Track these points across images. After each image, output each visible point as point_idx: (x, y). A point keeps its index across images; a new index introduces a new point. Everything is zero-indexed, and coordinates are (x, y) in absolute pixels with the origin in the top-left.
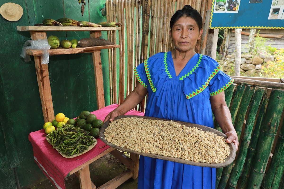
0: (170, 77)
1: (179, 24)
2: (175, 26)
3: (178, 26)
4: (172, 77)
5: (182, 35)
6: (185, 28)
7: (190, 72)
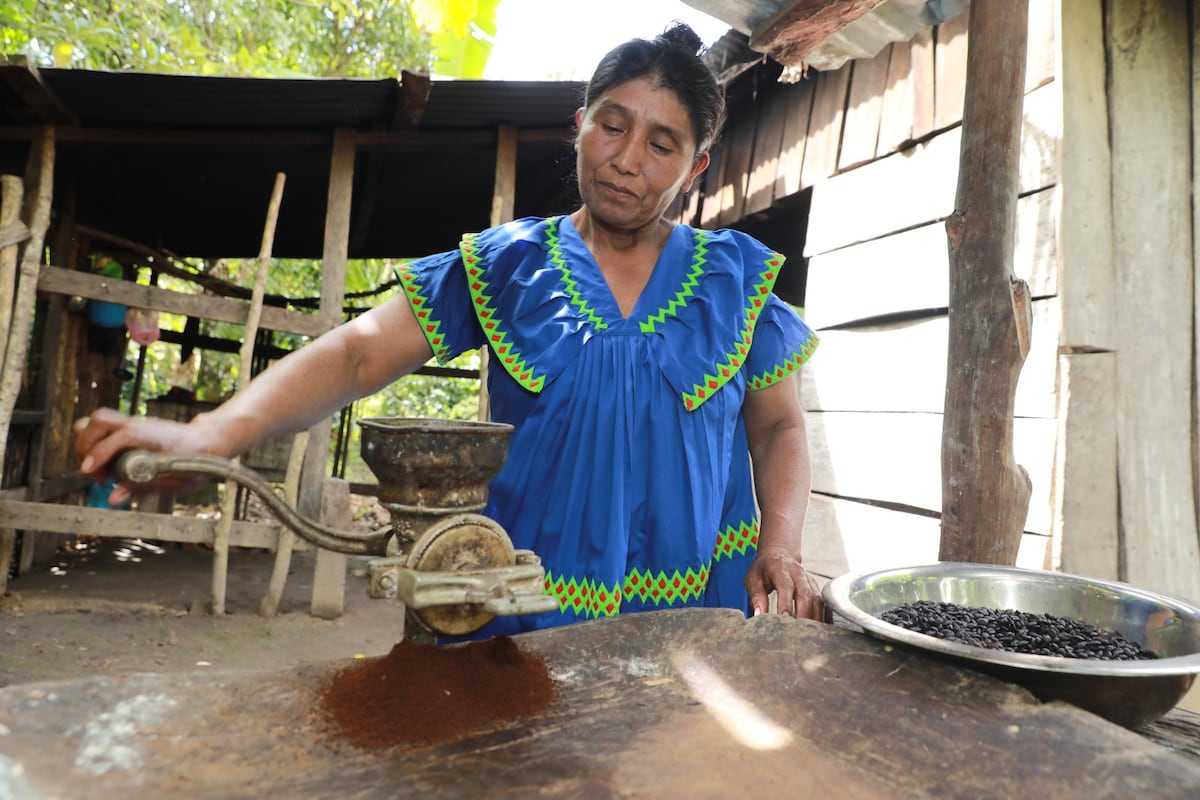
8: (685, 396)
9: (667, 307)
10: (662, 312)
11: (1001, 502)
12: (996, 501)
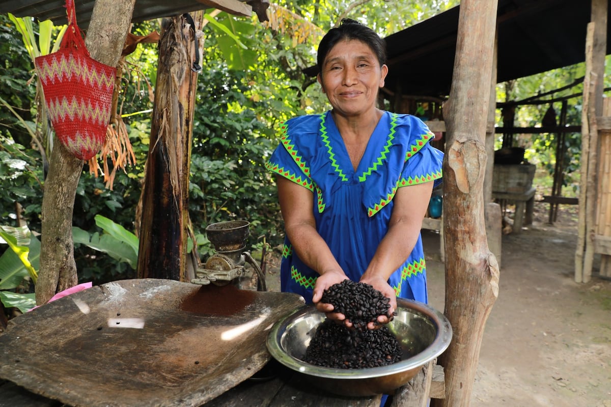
0: (344, 179)
1: (337, 56)
2: (328, 62)
3: (334, 62)
4: (347, 180)
5: (344, 79)
6: (350, 65)
7: (377, 161)
8: (370, 209)
9: (372, 166)
10: (370, 169)
11: (457, 277)
12: (455, 277)
